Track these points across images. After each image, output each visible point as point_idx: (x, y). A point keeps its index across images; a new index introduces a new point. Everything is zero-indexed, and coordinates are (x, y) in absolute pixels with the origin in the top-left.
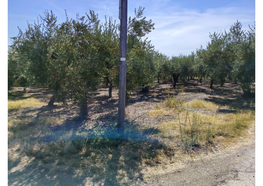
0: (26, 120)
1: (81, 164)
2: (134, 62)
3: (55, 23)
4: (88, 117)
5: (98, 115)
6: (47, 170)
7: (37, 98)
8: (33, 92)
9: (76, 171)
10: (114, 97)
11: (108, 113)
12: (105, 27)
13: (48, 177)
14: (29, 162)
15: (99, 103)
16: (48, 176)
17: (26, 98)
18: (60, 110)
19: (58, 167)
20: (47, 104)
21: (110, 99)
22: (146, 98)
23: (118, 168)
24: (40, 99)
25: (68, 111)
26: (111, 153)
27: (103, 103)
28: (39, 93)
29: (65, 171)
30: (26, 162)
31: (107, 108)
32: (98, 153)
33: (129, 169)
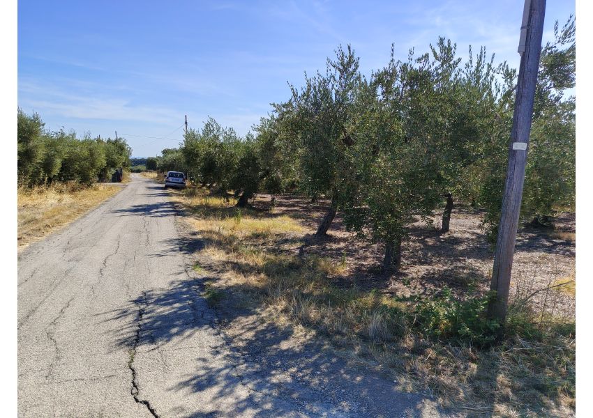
0: (282, 257)
1: (408, 368)
2: (541, 152)
3: (354, 70)
4: (400, 270)
5: (422, 270)
6: (342, 362)
7: (295, 217)
8: (286, 206)
9: (397, 378)
10: (455, 232)
11: (445, 268)
12: (465, 71)
13: (345, 375)
14: (308, 337)
15: (419, 241)
16: (347, 373)
17: (276, 215)
18: (339, 246)
19: (363, 361)
20: (315, 232)
21: (446, 236)
22: (547, 244)
23: (496, 399)
24: (300, 220)
25: (355, 251)
26: (473, 361)
27: (430, 244)
28: (296, 208)
29: (377, 373)
30: (302, 336)
31: (440, 255)
32: (442, 353)
33: (524, 407)
